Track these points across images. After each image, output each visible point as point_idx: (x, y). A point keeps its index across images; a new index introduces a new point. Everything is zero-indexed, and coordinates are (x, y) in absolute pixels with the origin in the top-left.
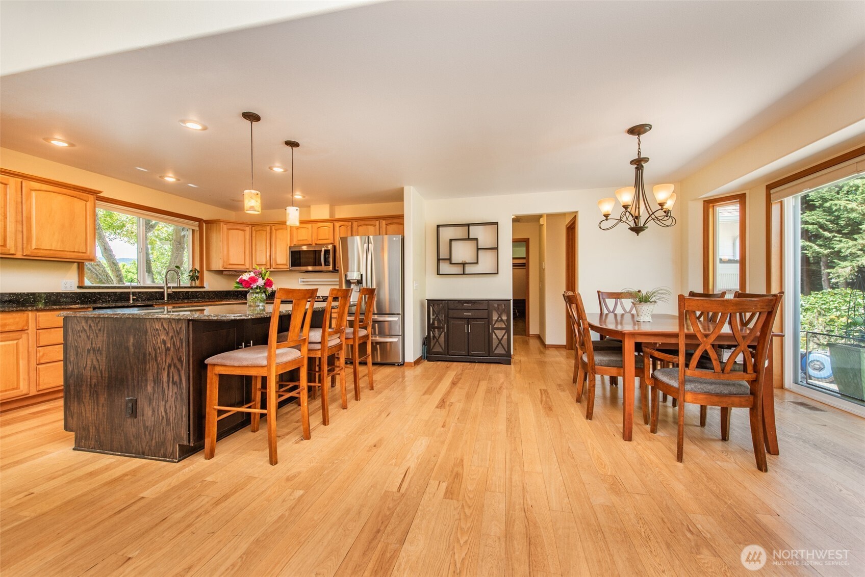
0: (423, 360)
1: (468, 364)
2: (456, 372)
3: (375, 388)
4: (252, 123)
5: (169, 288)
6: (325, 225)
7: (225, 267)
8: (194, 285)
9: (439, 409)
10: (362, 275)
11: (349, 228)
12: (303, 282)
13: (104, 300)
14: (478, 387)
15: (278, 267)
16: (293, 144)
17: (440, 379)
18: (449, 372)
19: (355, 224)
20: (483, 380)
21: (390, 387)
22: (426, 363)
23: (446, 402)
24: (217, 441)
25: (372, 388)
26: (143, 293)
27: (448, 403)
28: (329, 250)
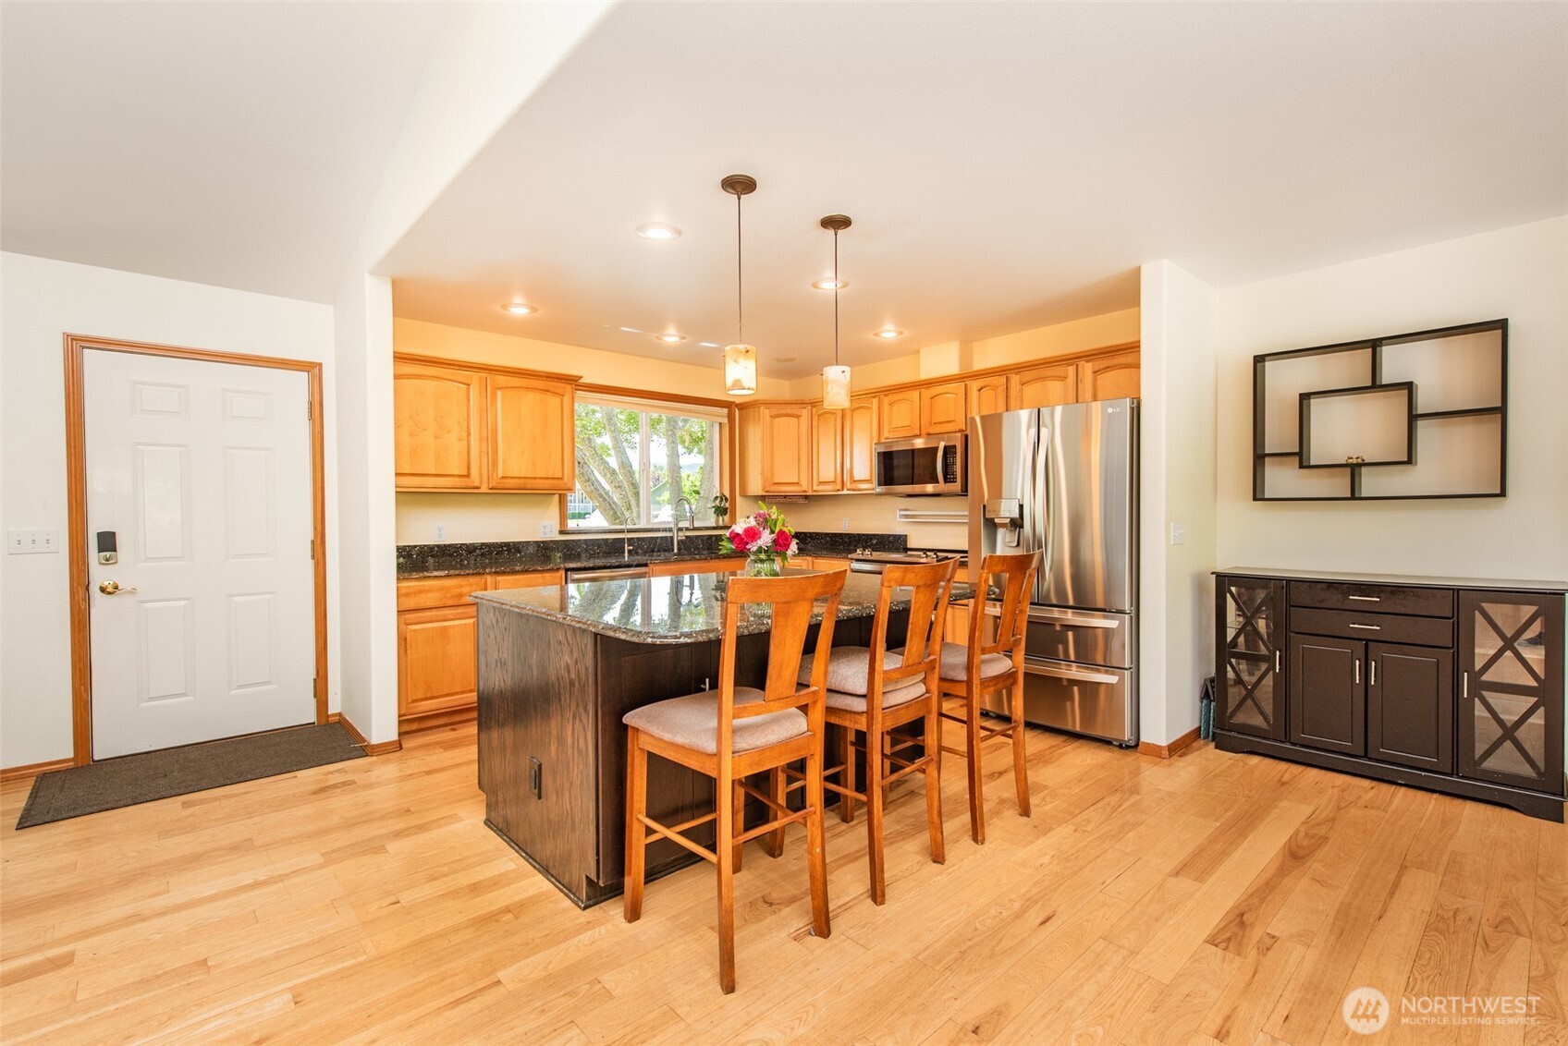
0: (1202, 742)
1: (1366, 783)
2: (1309, 810)
3: (1034, 811)
4: (739, 199)
5: (680, 529)
6: (946, 390)
7: (768, 489)
8: (721, 524)
9: (1219, 951)
10: (1021, 507)
11: (1001, 392)
12: (907, 516)
13: (592, 552)
14: (1392, 893)
15: (855, 486)
16: (836, 223)
17: (1243, 824)
18: (1284, 803)
19: (1015, 379)
20: (1421, 866)
21: (1078, 819)
22: (1209, 755)
23: (1252, 925)
24: (645, 883)
25: (1025, 811)
26: (643, 539)
27: (1256, 934)
28: (955, 446)
